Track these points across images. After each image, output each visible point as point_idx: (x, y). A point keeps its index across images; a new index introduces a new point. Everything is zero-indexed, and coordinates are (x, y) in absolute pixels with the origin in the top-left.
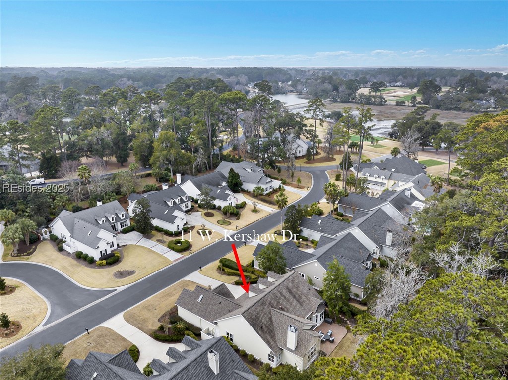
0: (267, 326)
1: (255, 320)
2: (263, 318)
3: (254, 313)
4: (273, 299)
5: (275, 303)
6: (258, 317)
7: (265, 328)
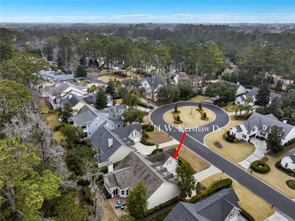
0: (126, 164)
1: (129, 158)
2: (130, 162)
3: (132, 157)
4: (141, 166)
5: (138, 167)
6: (130, 159)
7: (125, 163)
